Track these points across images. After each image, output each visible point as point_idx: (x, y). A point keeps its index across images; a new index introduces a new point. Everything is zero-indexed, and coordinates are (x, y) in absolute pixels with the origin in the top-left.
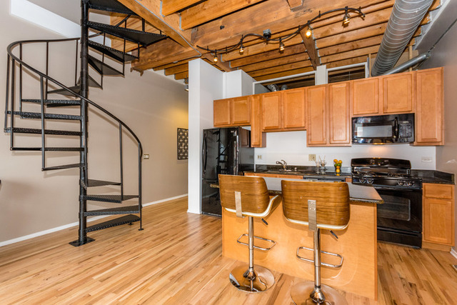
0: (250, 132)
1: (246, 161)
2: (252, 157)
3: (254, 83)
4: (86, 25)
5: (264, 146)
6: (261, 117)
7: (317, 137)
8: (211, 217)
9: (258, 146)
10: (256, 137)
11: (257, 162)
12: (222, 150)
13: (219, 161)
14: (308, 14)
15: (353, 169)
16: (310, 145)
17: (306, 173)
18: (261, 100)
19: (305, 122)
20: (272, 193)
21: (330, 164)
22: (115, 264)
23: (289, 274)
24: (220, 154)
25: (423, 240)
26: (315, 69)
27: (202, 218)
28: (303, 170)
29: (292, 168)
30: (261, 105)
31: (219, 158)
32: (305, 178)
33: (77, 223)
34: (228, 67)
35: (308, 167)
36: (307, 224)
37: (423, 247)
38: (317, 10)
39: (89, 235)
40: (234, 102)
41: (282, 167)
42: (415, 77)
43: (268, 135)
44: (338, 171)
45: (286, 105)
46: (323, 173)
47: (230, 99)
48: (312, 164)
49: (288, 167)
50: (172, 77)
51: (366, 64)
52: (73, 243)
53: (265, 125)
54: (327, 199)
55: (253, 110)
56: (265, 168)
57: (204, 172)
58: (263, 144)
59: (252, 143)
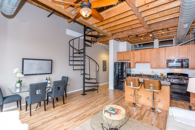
0: (130, 63)
1: (129, 73)
2: (131, 71)
3: (130, 45)
4: (85, 35)
5: (135, 68)
6: (134, 58)
7: (154, 66)
8: (117, 91)
9: (133, 68)
10: (132, 65)
11: (132, 73)
12: (120, 68)
13: (119, 72)
14: (151, 30)
15: (167, 76)
16: (152, 68)
17: (151, 77)
18: (134, 53)
19: (150, 60)
20: (141, 83)
21: (159, 75)
22: (97, 100)
23: (145, 105)
24: (119, 70)
25: (191, 100)
26: (154, 41)
27: (114, 91)
28: (149, 76)
29: (145, 75)
30: (134, 54)
31: (118, 71)
32: (150, 79)
33: (83, 89)
34: (122, 41)
35: (151, 75)
36: (150, 90)
37: (191, 102)
38: (154, 29)
39: (85, 93)
40: (124, 53)
41: (141, 75)
42: (189, 47)
43: (136, 64)
44: (162, 77)
45: (143, 55)
46: (156, 77)
47: (123, 52)
48: (152, 74)
49: (144, 75)
50: (104, 45)
51: (173, 39)
52: (82, 94)
53: (135, 61)
54: (155, 84)
55: (131, 56)
56: (135, 75)
57: (115, 76)
58: (134, 67)
59: (131, 67)
